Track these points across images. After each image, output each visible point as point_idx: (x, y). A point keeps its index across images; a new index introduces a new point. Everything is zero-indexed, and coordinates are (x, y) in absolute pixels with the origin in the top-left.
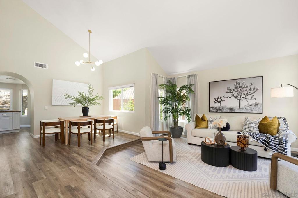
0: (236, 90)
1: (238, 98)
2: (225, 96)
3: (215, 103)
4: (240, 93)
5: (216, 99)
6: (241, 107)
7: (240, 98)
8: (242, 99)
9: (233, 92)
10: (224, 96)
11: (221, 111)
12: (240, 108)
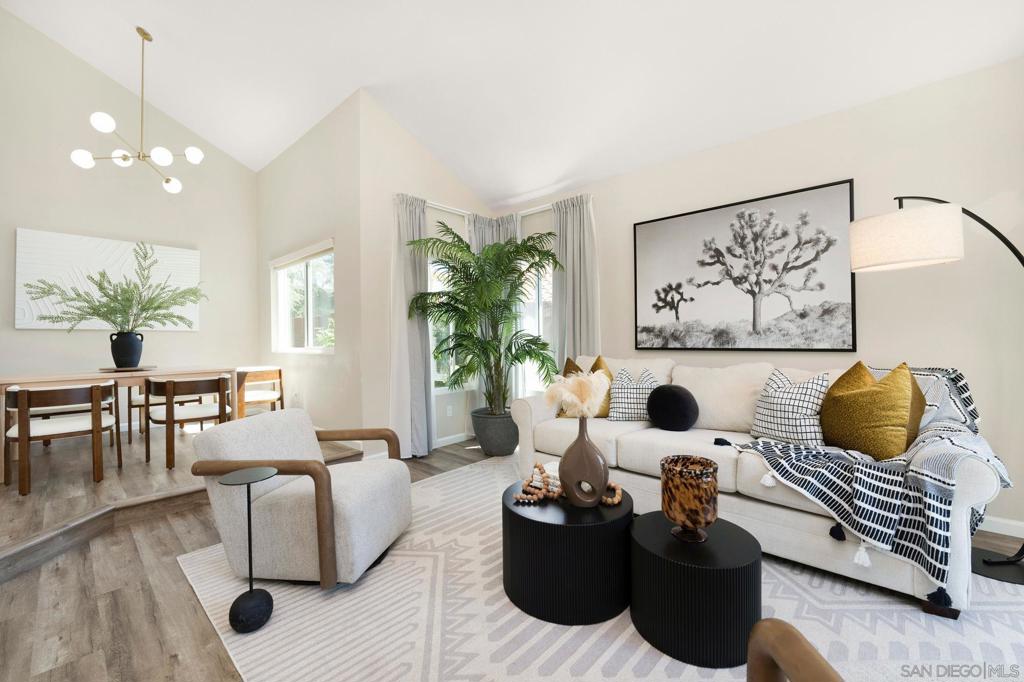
0: (739, 251)
1: (746, 286)
2: (696, 282)
3: (658, 308)
4: (756, 264)
5: (662, 295)
6: (762, 323)
7: (757, 283)
8: (766, 287)
9: (728, 259)
10: (690, 281)
11: (683, 343)
12: (755, 330)
